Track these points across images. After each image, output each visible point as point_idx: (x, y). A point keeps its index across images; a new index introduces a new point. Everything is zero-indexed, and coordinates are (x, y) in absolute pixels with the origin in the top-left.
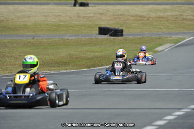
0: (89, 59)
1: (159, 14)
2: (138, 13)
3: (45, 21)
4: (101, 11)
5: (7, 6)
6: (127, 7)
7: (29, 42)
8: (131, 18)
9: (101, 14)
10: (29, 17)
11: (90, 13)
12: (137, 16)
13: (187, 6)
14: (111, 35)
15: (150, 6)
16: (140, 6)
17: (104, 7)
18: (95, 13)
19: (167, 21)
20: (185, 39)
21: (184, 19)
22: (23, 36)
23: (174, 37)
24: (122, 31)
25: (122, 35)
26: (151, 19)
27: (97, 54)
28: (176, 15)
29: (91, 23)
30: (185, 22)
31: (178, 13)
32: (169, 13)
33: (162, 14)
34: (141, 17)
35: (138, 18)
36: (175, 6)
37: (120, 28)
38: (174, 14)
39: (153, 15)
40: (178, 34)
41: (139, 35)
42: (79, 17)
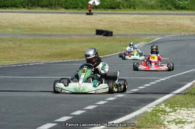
2: (126, 20)
3: (61, 25)
4: (100, 19)
6: (119, 16)
7: (47, 40)
8: (121, 24)
9: (100, 20)
10: (50, 22)
12: (125, 22)
13: (161, 16)
14: (104, 35)
15: (135, 16)
16: (128, 16)
17: (103, 16)
18: (96, 20)
19: (145, 26)
20: (155, 38)
21: (157, 25)
22: (42, 35)
23: (148, 38)
24: (112, 32)
25: (112, 35)
26: (134, 25)
29: (92, 27)
30: (157, 27)
31: (153, 21)
32: (147, 21)
33: (142, 21)
34: (127, 23)
35: (125, 24)
37: (111, 30)
38: (151, 21)
39: (136, 22)
40: (151, 35)
41: (124, 35)
42: (84, 22)
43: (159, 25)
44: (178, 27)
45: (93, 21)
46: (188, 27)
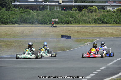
0: (59, 48)
1: (84, 30)
2: (76, 30)
3: (40, 33)
4: (61, 29)
5: (24, 27)
6: (72, 28)
7: (35, 41)
8: (74, 32)
9: (62, 30)
10: (33, 31)
11: (57, 30)
12: (76, 31)
13: (95, 27)
14: (66, 39)
15: (81, 27)
16: (77, 27)
17: (62, 27)
19: (88, 33)
20: (96, 40)
21: (94, 32)
22: (32, 39)
24: (71, 37)
25: (71, 39)
26: (81, 32)
27: (62, 46)
28: (91, 31)
29: (58, 34)
30: (95, 33)
32: (88, 30)
33: (85, 30)
36: (90, 27)
38: (90, 30)
40: (92, 38)
41: (78, 38)
42: (53, 31)
43: (96, 33)
44: (106, 33)
45: (58, 31)
46: (112, 34)
